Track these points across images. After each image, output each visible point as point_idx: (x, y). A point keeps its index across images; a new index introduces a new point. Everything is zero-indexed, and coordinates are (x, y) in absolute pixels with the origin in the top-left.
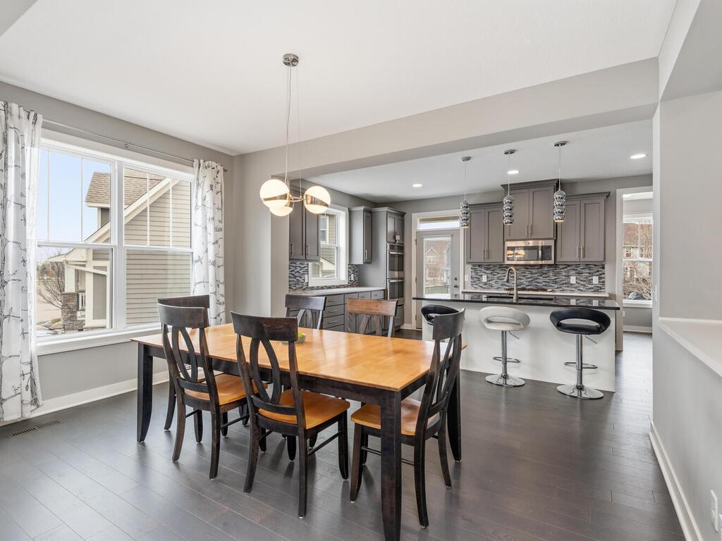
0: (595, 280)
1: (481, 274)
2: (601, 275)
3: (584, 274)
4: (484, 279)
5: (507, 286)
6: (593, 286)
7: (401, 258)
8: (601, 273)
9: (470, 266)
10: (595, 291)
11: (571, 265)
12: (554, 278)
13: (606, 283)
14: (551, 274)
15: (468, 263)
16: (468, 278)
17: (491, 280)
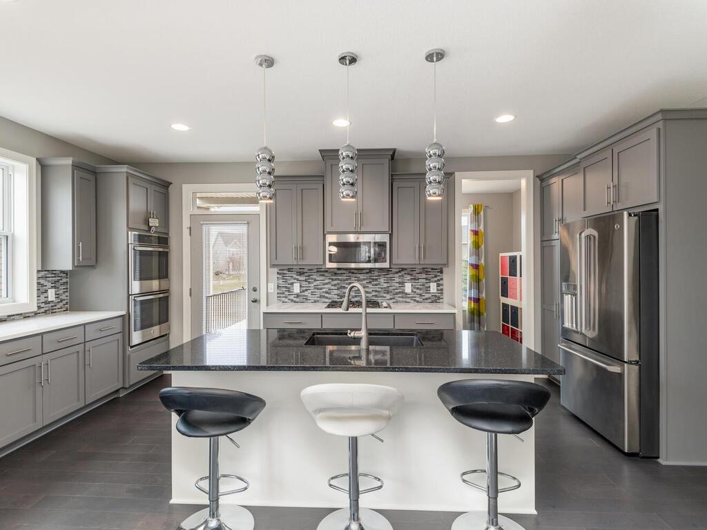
0: (433, 287)
1: (293, 281)
2: (439, 280)
3: (420, 280)
4: (296, 288)
5: (327, 298)
6: (430, 295)
7: (164, 257)
8: (439, 278)
9: (276, 270)
10: (432, 302)
11: (406, 269)
12: (385, 285)
13: (444, 291)
14: (382, 280)
15: (273, 266)
16: (272, 287)
17: (306, 290)
